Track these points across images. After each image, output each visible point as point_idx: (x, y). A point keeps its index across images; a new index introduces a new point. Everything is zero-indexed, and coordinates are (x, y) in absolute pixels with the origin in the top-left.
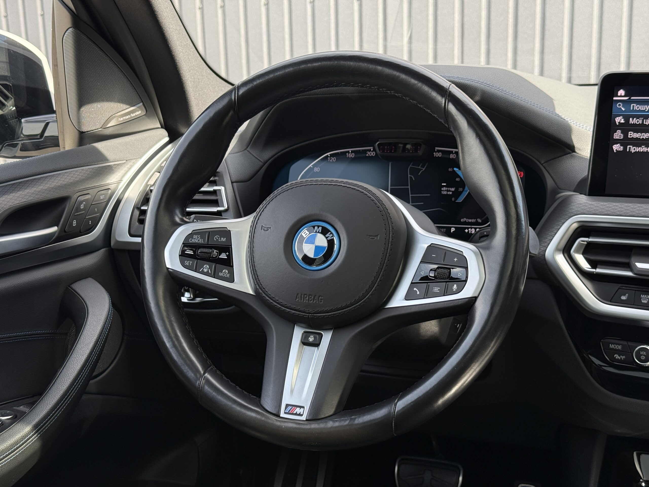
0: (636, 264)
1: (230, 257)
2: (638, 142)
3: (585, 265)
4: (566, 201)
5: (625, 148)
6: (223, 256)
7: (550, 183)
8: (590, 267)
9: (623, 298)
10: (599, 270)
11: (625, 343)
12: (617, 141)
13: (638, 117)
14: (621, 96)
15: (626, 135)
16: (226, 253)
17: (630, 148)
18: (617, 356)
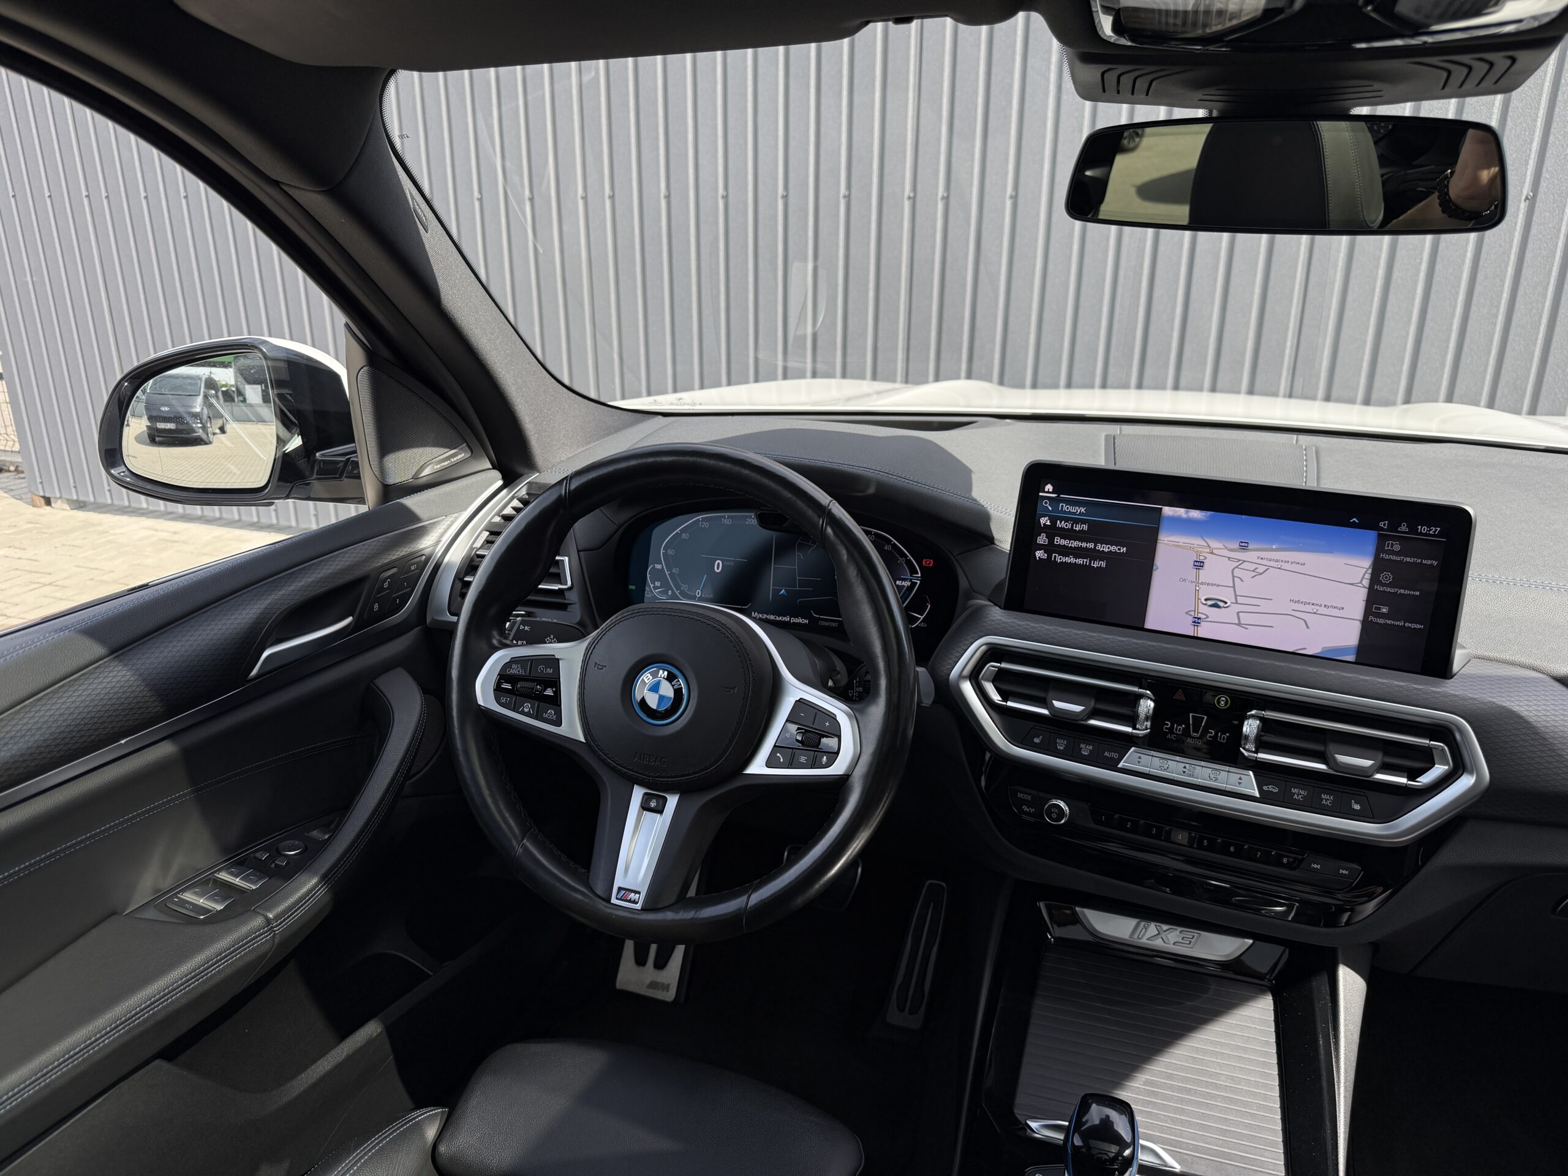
0: (1054, 701)
1: (557, 693)
2: (1065, 551)
3: (996, 697)
4: (977, 613)
5: (1049, 556)
6: (549, 692)
7: (963, 583)
8: (1000, 699)
9: (1037, 740)
10: (1010, 704)
11: (1035, 793)
12: (1041, 547)
13: (1067, 520)
14: (1048, 492)
15: (1051, 540)
16: (552, 688)
17: (1055, 556)
18: (1025, 808)
